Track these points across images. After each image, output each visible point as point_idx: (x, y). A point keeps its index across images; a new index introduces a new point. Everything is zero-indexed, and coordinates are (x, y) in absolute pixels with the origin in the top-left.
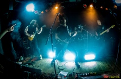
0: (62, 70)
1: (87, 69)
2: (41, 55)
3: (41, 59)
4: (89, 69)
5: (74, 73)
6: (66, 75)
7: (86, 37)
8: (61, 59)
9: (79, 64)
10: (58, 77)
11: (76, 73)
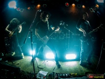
0: (42, 69)
1: (68, 69)
2: (23, 54)
3: (23, 57)
4: (70, 69)
5: (54, 73)
6: (45, 75)
7: (68, 36)
8: (41, 58)
9: (60, 63)
10: (37, 77)
11: (57, 74)
